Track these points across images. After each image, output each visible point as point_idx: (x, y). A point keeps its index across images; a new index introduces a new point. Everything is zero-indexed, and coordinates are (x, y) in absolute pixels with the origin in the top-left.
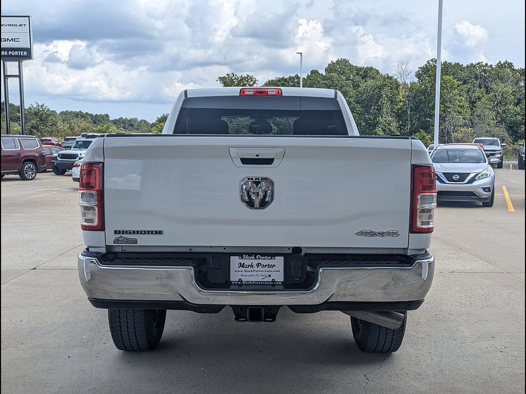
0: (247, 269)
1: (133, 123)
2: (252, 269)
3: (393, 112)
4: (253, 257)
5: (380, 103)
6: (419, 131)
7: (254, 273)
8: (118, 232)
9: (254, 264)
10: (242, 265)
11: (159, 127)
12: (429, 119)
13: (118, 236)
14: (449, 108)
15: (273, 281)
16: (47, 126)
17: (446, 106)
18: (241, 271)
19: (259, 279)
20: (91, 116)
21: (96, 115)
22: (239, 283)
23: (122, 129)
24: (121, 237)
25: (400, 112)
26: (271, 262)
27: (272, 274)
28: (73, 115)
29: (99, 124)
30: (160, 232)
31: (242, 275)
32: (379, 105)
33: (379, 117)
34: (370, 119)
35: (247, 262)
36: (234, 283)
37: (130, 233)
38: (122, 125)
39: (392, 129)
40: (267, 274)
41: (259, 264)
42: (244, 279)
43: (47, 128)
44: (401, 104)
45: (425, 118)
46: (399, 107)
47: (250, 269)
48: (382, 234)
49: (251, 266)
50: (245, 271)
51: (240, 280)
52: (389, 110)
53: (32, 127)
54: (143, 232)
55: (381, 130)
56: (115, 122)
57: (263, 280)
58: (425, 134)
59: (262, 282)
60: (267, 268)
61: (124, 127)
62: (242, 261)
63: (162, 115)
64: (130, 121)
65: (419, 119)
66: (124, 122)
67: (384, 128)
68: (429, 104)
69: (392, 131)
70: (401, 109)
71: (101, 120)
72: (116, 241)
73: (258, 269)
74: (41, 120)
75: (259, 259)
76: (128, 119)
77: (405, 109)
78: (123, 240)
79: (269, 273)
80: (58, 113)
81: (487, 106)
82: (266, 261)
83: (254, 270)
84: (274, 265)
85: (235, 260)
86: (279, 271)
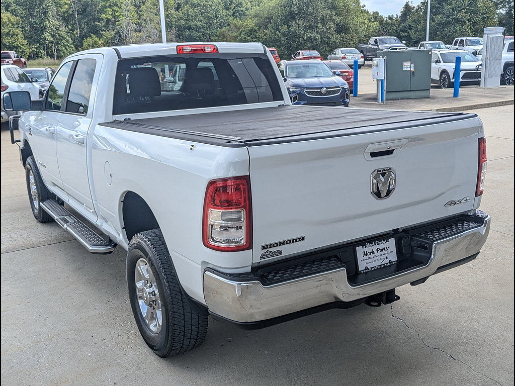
0: (370, 256)
2: (374, 255)
3: (59, 15)
4: (373, 244)
5: (44, 6)
6: (90, 36)
7: (375, 259)
8: (266, 247)
9: (375, 250)
10: (366, 254)
12: (98, 24)
13: (265, 251)
14: (117, 12)
15: (390, 262)
17: (113, 10)
18: (366, 259)
19: (381, 263)
22: (367, 271)
24: (267, 252)
25: (66, 15)
26: (386, 245)
27: (388, 255)
30: (303, 239)
31: (367, 263)
32: (43, 8)
33: (45, 21)
34: (36, 23)
35: (369, 248)
36: (362, 272)
37: (277, 246)
39: (62, 34)
40: (384, 257)
41: (377, 249)
42: (370, 266)
44: (66, 6)
45: (94, 22)
46: (64, 10)
47: (372, 255)
49: (373, 252)
50: (369, 258)
51: (367, 268)
52: (55, 13)
54: (288, 242)
55: (49, 35)
57: (383, 263)
58: (97, 39)
59: (383, 265)
60: (384, 252)
62: (365, 250)
65: (88, 23)
67: (52, 33)
68: (96, 7)
69: (62, 37)
70: (67, 12)
72: (263, 256)
73: (378, 254)
75: (378, 244)
77: (71, 13)
78: (269, 254)
79: (386, 256)
81: (152, 10)
82: (382, 245)
83: (375, 256)
84: (389, 247)
85: (360, 250)
86: (392, 252)
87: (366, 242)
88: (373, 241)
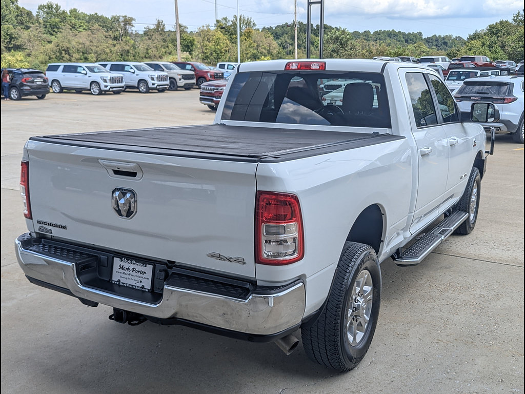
1: (446, 41)
4: (129, 262)
7: (130, 277)
8: (39, 222)
9: (131, 268)
10: (122, 268)
11: (469, 45)
13: (41, 225)
15: (143, 287)
16: (346, 50)
18: (121, 273)
19: (133, 283)
20: (404, 34)
21: (409, 33)
22: (118, 283)
23: (434, 47)
24: (42, 227)
26: (143, 269)
27: (143, 280)
28: (385, 34)
29: (410, 43)
30: (65, 227)
31: (121, 277)
35: (126, 265)
36: (114, 282)
37: (46, 224)
38: (434, 43)
40: (139, 279)
41: (134, 268)
42: (122, 281)
43: (346, 52)
47: (126, 272)
48: (229, 260)
49: (128, 269)
50: (124, 273)
51: (119, 281)
53: (332, 51)
54: (54, 225)
56: (428, 41)
57: (135, 285)
59: (134, 286)
60: (139, 274)
61: (436, 45)
62: (122, 264)
63: (475, 32)
64: (443, 39)
66: (436, 40)
71: (413, 39)
72: (40, 229)
73: (132, 274)
74: (341, 44)
75: (134, 264)
76: (442, 36)
78: (44, 229)
79: (141, 279)
80: (372, 33)
82: (139, 267)
83: (130, 274)
84: (145, 272)
85: (117, 262)
86: (148, 279)
87: (124, 257)
88: (130, 258)
